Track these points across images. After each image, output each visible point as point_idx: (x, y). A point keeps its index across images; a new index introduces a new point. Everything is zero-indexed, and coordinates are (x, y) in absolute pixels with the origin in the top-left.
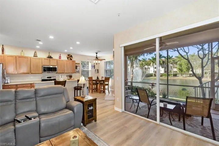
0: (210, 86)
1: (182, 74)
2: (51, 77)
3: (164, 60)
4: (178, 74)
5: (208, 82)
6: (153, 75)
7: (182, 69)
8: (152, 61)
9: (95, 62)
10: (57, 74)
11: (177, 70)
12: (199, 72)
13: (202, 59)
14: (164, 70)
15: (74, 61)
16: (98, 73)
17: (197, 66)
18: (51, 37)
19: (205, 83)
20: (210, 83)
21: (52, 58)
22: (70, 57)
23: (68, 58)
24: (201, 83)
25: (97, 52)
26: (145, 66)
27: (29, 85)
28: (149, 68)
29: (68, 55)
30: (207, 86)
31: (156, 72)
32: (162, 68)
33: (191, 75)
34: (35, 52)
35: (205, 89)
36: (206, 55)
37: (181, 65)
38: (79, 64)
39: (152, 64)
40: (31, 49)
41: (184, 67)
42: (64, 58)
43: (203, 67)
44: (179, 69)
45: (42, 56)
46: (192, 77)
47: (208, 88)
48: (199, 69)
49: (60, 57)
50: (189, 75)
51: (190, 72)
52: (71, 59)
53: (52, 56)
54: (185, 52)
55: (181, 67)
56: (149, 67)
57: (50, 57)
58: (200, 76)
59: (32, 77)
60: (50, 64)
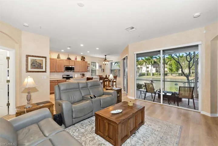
0: (194, 82)
1: (172, 74)
2: (69, 75)
3: (156, 61)
4: (169, 74)
5: (193, 79)
6: (146, 75)
7: (172, 69)
8: (145, 62)
9: (105, 63)
10: (73, 73)
11: (167, 70)
12: (187, 72)
13: (189, 62)
14: (156, 70)
15: (86, 62)
16: (104, 72)
17: (185, 67)
18: (82, 45)
19: (191, 80)
20: (194, 79)
21: (70, 59)
22: (83, 58)
23: (82, 59)
24: (188, 79)
25: (106, 55)
26: (138, 66)
27: (57, 81)
28: (142, 68)
29: (82, 57)
30: (192, 82)
31: (148, 71)
32: (154, 67)
33: (180, 75)
34: (59, 55)
35: (191, 83)
36: (192, 59)
37: (171, 65)
38: (89, 64)
39: (144, 64)
40: (56, 52)
41: (174, 67)
42: (79, 59)
43: (190, 68)
44: (170, 69)
45: (63, 57)
46: (181, 76)
47: (193, 83)
48: (187, 69)
49: (76, 59)
50: (178, 75)
51: (179, 72)
52: (84, 60)
53: (71, 58)
54: (177, 56)
55: (171, 67)
56: (142, 66)
57: (69, 59)
58: (188, 75)
59: (56, 75)
60: (69, 64)
